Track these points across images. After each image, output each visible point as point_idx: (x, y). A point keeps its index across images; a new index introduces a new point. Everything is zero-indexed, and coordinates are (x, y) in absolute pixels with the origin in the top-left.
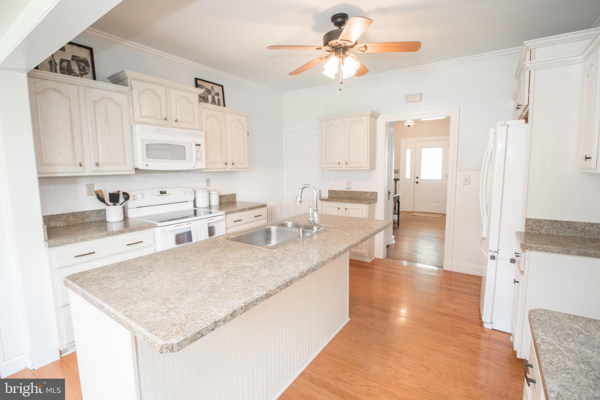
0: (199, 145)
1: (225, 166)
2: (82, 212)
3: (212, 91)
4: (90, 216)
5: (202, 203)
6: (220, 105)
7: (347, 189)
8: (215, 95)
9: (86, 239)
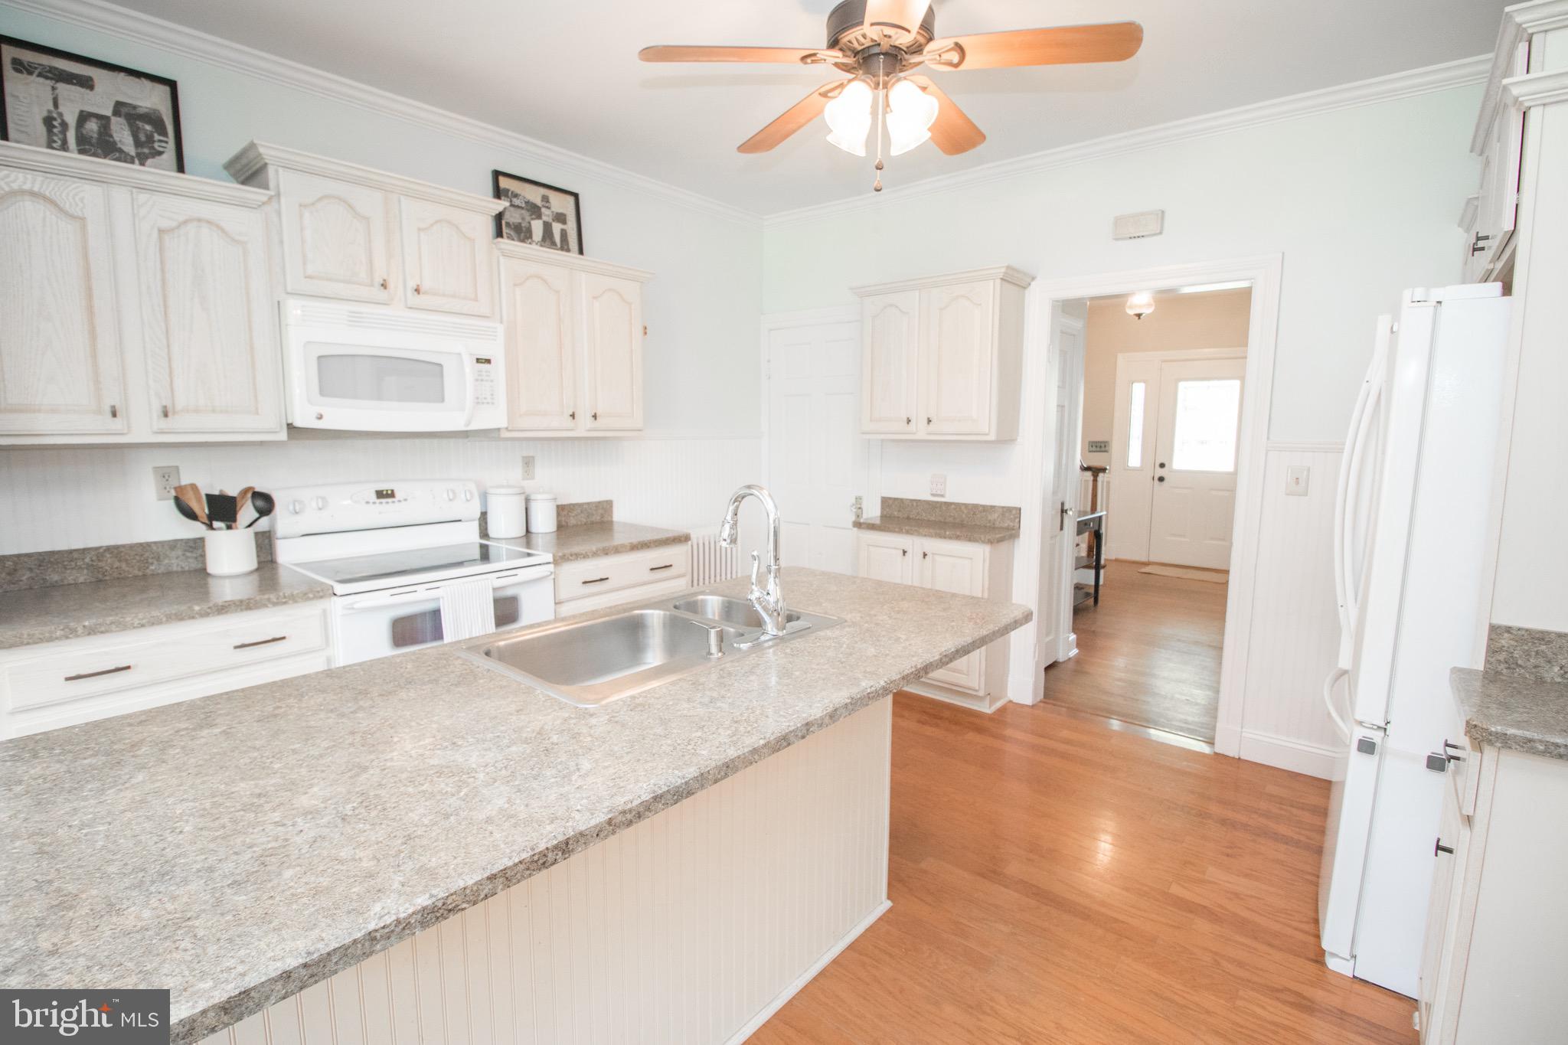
0: (488, 361)
1: (569, 423)
2: (141, 544)
3: (543, 210)
4: (166, 556)
5: (505, 524)
6: (568, 250)
7: (933, 495)
8: (554, 221)
9: (103, 629)
